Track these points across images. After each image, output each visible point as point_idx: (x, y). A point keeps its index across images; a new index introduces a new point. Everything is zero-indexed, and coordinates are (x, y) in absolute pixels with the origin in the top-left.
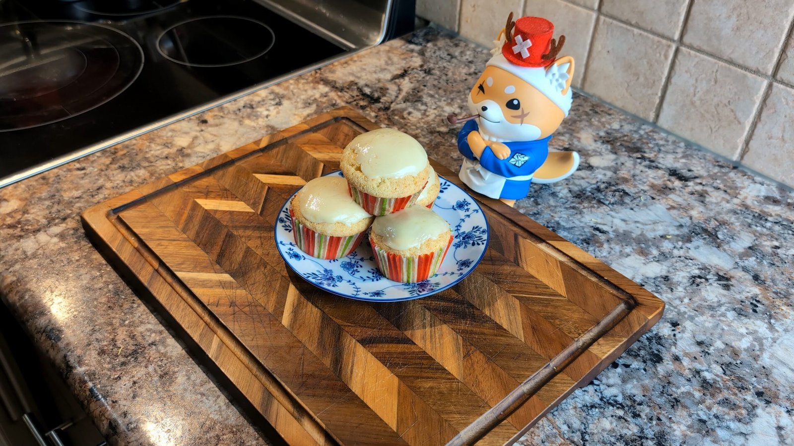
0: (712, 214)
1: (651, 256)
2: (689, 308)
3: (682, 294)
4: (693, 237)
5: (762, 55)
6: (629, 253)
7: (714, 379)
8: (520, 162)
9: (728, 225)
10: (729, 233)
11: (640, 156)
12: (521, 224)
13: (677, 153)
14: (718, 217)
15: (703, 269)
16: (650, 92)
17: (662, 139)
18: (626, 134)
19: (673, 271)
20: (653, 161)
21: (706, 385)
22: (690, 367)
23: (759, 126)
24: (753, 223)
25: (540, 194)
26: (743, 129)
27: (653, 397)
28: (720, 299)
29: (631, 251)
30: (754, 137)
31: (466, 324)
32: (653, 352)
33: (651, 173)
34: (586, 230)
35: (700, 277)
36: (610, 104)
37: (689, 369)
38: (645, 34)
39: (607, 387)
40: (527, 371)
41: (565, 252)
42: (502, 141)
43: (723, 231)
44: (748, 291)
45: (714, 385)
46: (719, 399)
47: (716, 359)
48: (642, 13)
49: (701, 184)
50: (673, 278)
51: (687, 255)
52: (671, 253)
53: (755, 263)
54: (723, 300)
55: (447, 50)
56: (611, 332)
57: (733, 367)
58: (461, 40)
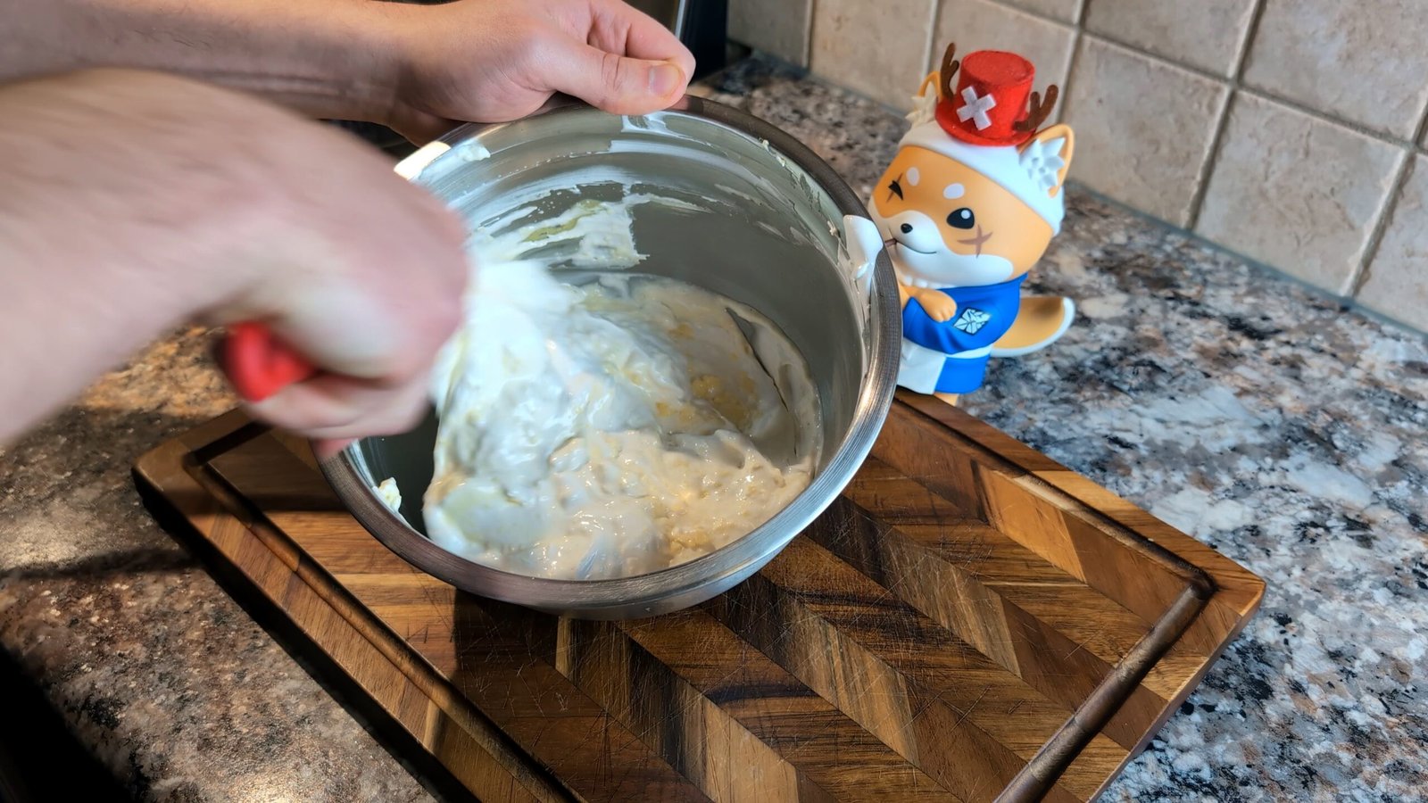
0: (1317, 401)
1: (1220, 489)
2: (1304, 587)
3: (1287, 560)
4: (1290, 447)
5: (1395, 104)
6: (1180, 484)
7: (1371, 725)
8: (974, 324)
9: (1350, 420)
10: (1353, 437)
11: (1171, 295)
12: (980, 440)
13: (1236, 285)
14: (1329, 406)
15: (1317, 509)
16: (1180, 173)
17: (1206, 260)
18: (1140, 252)
19: (1265, 515)
20: (1195, 304)
21: (1358, 737)
22: (1324, 703)
23: (1390, 232)
24: (1393, 415)
25: (1001, 378)
26: (1359, 239)
27: (1265, 767)
28: (1358, 566)
29: (1184, 482)
30: (1379, 254)
31: (908, 648)
32: (1252, 678)
33: (1196, 327)
34: (1096, 443)
35: (1314, 525)
36: (1103, 197)
37: (1323, 707)
38: (1171, 67)
39: (1179, 753)
40: (1034, 735)
41: (1069, 492)
42: (939, 286)
43: (1342, 434)
44: (1404, 546)
45: (1372, 736)
46: (1386, 764)
47: (1368, 685)
48: (1164, 29)
49: (1288, 343)
50: (1267, 530)
51: (1285, 482)
52: (1255, 480)
53: (1408, 491)
54: (1364, 568)
55: (791, 103)
56: (1178, 646)
57: (1403, 699)
58: (813, 83)
